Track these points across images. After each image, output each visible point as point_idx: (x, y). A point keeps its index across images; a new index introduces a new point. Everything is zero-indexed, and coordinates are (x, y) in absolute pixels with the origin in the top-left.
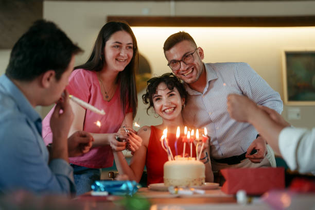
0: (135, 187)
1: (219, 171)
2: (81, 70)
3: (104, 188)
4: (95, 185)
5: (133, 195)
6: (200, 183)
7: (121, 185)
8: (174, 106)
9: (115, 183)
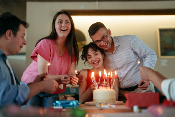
0: (77, 104)
1: (123, 95)
2: (45, 40)
3: (61, 105)
4: (56, 103)
5: (76, 108)
6: (113, 101)
7: (69, 103)
8: (98, 59)
9: (66, 102)
